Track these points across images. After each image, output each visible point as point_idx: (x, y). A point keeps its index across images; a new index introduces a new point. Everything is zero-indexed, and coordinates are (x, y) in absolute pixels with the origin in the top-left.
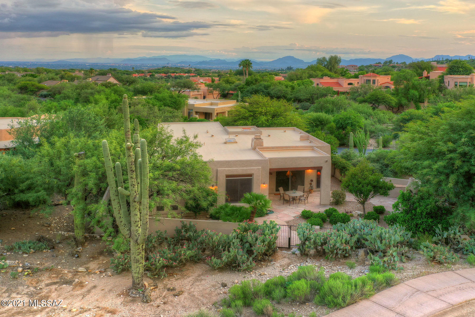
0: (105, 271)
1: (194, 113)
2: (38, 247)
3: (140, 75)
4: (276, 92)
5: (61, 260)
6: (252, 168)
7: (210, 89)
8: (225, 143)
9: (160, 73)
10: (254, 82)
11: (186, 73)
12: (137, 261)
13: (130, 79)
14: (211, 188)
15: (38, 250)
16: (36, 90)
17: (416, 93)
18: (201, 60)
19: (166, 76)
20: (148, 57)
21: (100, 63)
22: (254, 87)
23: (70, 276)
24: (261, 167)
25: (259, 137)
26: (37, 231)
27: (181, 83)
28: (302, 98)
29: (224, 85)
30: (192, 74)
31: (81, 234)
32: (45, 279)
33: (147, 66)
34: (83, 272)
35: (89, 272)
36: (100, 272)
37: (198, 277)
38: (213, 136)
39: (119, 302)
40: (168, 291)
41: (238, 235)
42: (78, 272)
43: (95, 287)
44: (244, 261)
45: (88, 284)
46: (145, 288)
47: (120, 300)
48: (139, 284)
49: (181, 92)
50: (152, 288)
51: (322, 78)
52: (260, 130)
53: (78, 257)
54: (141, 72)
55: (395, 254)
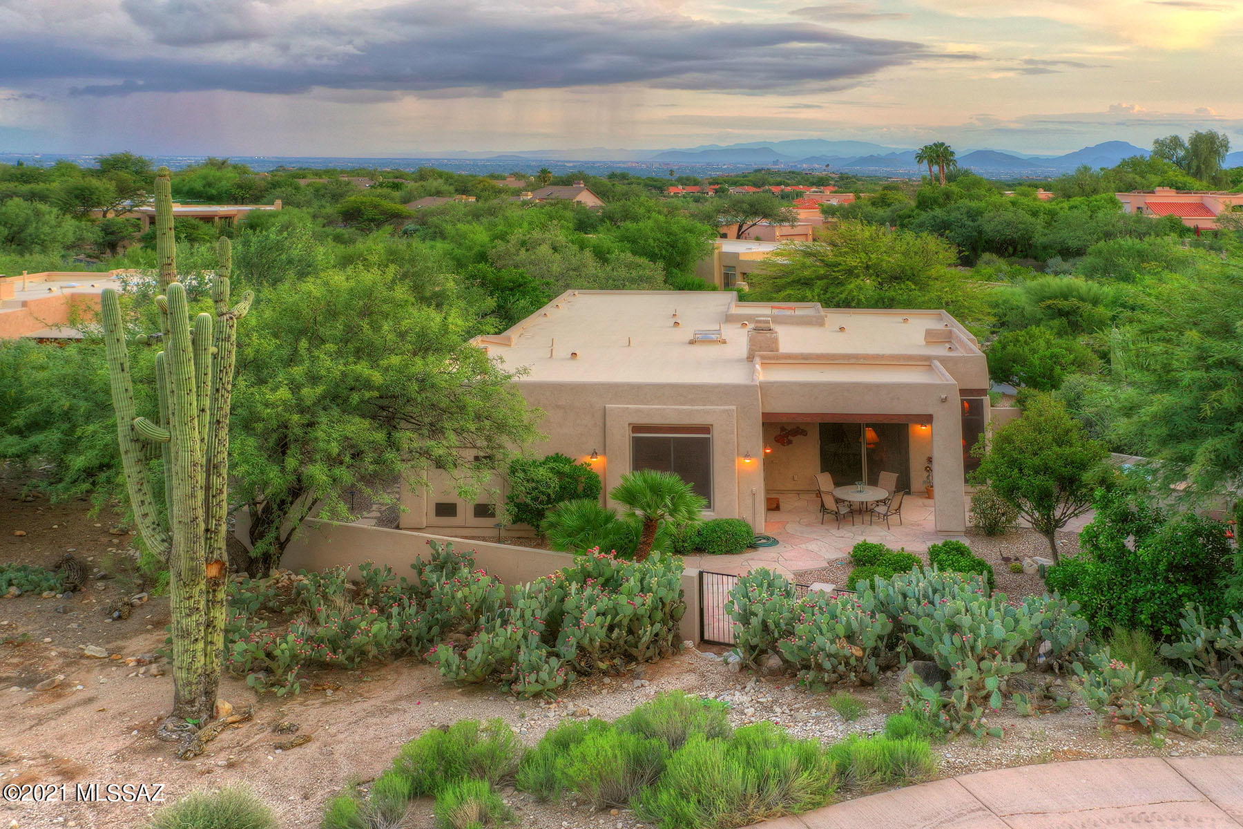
1: (739, 276)
3: (689, 189)
6: (707, 407)
8: (692, 342)
9: (742, 185)
10: (941, 200)
11: (813, 185)
14: (588, 459)
15: (31, 591)
16: (382, 217)
18: (865, 153)
20: (723, 144)
21: (600, 162)
22: (938, 212)
23: (55, 664)
24: (734, 407)
25: (766, 325)
27: (743, 202)
34: (97, 658)
35: (112, 661)
36: (139, 663)
37: (393, 702)
38: (676, 324)
39: (112, 749)
40: (274, 731)
41: (549, 589)
42: (83, 656)
43: (90, 700)
44: (535, 669)
45: (80, 691)
46: (212, 717)
47: (122, 743)
48: (191, 702)
49: (745, 227)
50: (230, 719)
51: (1153, 192)
52: (823, 313)
53: (120, 617)
54: (693, 183)
55: (992, 683)
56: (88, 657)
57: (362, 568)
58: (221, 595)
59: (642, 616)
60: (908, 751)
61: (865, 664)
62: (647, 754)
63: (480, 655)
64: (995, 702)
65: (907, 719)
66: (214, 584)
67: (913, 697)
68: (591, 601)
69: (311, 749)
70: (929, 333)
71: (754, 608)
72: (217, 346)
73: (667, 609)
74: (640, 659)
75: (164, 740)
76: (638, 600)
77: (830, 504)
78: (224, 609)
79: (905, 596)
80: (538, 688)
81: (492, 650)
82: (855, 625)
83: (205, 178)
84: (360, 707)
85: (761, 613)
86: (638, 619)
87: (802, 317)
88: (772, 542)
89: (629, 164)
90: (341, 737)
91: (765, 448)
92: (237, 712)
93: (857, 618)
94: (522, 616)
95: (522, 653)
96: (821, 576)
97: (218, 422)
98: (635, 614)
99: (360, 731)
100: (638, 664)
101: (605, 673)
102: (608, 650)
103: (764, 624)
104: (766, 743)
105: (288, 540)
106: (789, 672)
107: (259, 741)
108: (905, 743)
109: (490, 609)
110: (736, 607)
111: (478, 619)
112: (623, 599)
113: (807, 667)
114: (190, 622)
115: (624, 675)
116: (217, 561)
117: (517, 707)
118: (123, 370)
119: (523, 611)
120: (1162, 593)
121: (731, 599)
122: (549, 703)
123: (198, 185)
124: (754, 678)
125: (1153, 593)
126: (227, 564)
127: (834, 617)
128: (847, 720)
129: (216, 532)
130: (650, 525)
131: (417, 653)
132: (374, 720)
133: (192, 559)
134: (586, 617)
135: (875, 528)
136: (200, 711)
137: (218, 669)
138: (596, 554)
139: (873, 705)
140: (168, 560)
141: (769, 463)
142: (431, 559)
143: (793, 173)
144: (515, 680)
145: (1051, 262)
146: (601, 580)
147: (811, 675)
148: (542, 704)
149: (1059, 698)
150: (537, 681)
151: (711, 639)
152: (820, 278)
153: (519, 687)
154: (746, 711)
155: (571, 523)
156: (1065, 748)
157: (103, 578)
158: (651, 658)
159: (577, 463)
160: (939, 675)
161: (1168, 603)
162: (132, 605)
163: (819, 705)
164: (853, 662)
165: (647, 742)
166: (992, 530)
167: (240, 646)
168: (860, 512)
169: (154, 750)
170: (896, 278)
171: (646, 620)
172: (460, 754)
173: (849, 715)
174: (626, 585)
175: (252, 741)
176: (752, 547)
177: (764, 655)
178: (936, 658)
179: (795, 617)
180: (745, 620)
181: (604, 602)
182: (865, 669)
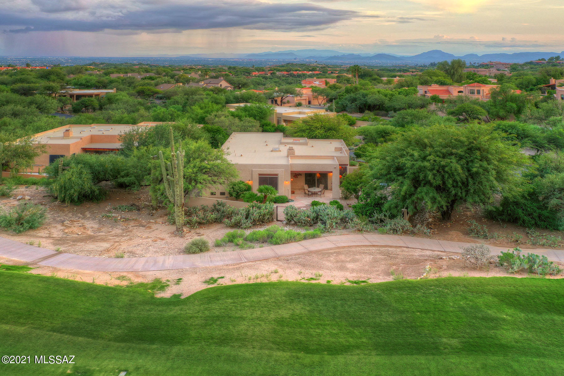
0: (165, 223)
2: (130, 209)
3: (260, 73)
4: (373, 101)
5: (142, 216)
6: (278, 169)
7: (315, 94)
8: (272, 151)
9: (282, 71)
10: (354, 90)
11: (310, 70)
12: (178, 216)
13: (242, 81)
14: (248, 182)
15: (130, 210)
16: (152, 93)
17: (514, 105)
18: (333, 55)
19: (288, 74)
23: (145, 223)
24: (284, 170)
25: (292, 148)
26: (132, 201)
28: (397, 107)
29: (329, 91)
30: (317, 72)
31: (155, 203)
32: (132, 224)
33: (272, 62)
34: (153, 222)
35: (157, 223)
36: (162, 223)
37: (217, 229)
38: (267, 144)
39: (167, 236)
40: (196, 233)
41: (245, 209)
43: (157, 229)
44: (245, 223)
45: (153, 228)
46: (184, 232)
47: (169, 235)
48: (179, 229)
49: (284, 98)
51: (431, 86)
52: (308, 141)
53: (152, 215)
54: (262, 70)
55: (334, 224)
60: (317, 234)
62: (270, 234)
63: (234, 221)
64: (334, 227)
65: (318, 230)
67: (319, 227)
68: (255, 211)
69: (205, 236)
70: (336, 148)
73: (270, 213)
75: (176, 235)
76: (265, 211)
77: (307, 192)
79: (320, 210)
80: (246, 227)
81: (236, 220)
82: (309, 215)
83: (86, 79)
85: (290, 213)
87: (301, 143)
88: (292, 201)
89: (235, 60)
90: (209, 235)
91: (291, 179)
92: (188, 231)
94: (241, 214)
95: (242, 220)
96: (304, 207)
98: (264, 214)
100: (265, 223)
101: (259, 225)
102: (259, 221)
103: (291, 216)
104: (292, 233)
106: (295, 224)
109: (234, 213)
111: (232, 215)
112: (262, 211)
115: (262, 225)
116: (183, 203)
120: (372, 209)
121: (284, 211)
123: (84, 82)
124: (289, 225)
127: (305, 213)
130: (265, 196)
131: (219, 221)
134: (254, 214)
135: (318, 197)
136: (181, 231)
138: (255, 202)
139: (311, 228)
140: (174, 203)
141: (292, 182)
142: (216, 203)
143: (302, 65)
145: (390, 112)
146: (257, 207)
147: (300, 224)
149: (346, 227)
151: (279, 220)
152: (307, 129)
153: (242, 227)
154: (287, 230)
155: (247, 196)
158: (267, 222)
159: (246, 183)
160: (324, 223)
163: (301, 229)
164: (308, 221)
166: (346, 198)
168: (314, 194)
170: (330, 129)
171: (266, 215)
173: (307, 230)
174: (262, 208)
176: (288, 202)
177: (291, 221)
178: (324, 220)
179: (297, 214)
180: (287, 214)
181: (258, 211)
182: (311, 223)
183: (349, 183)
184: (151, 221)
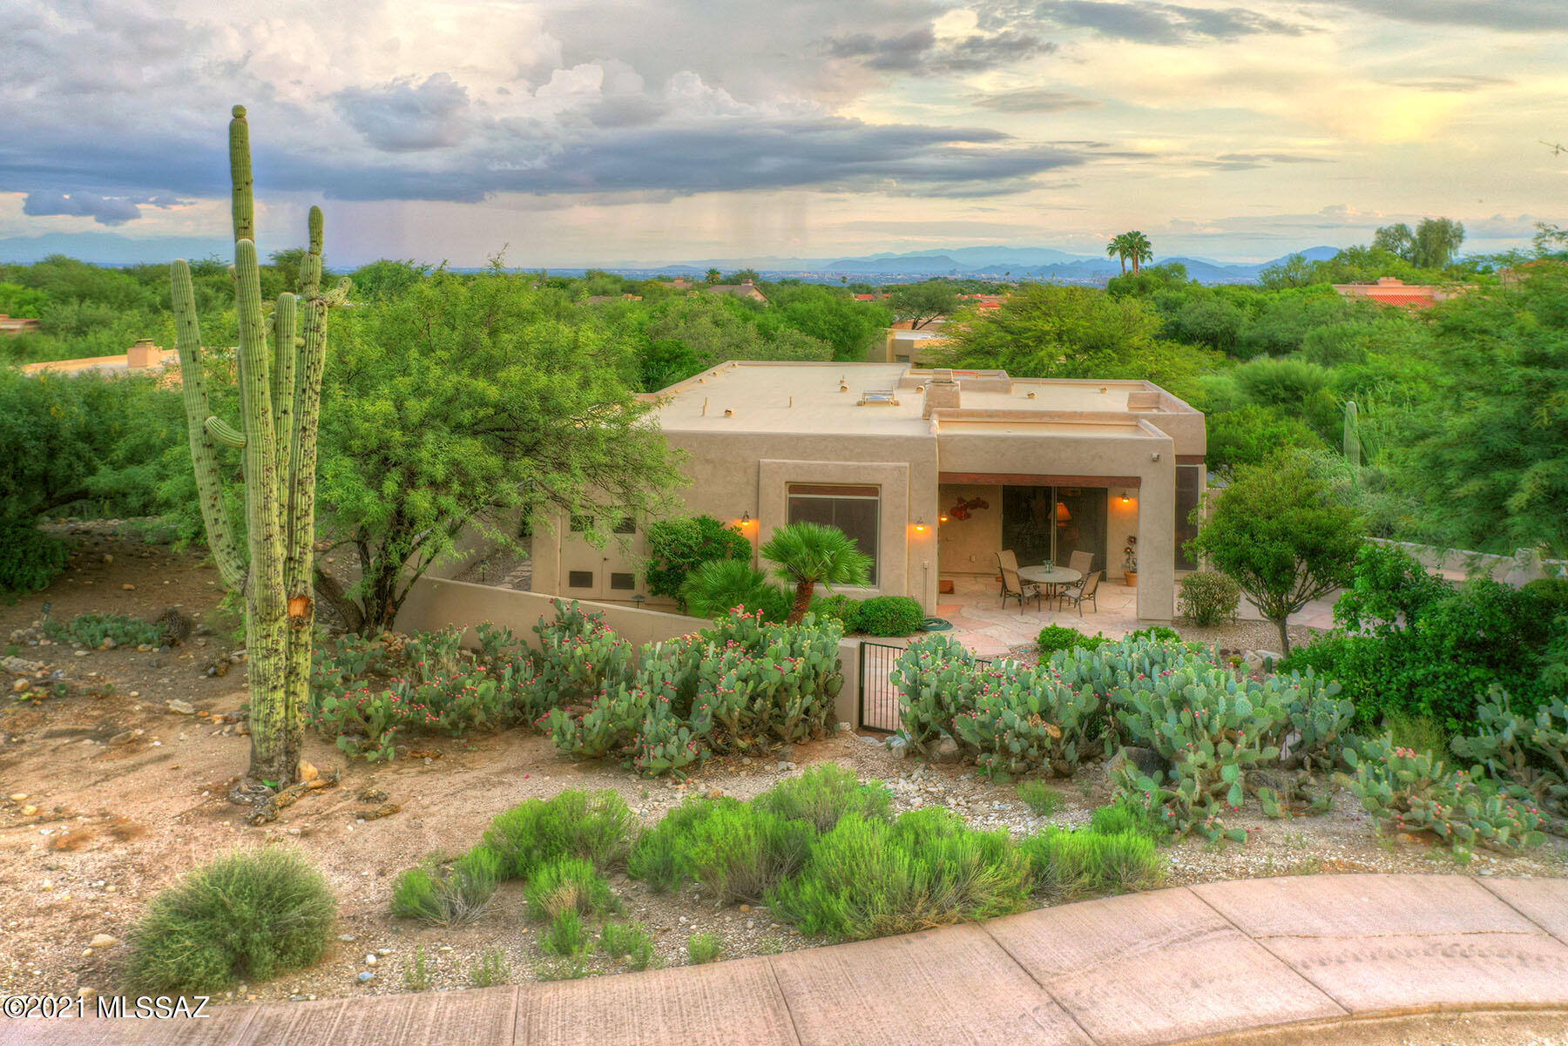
5: (162, 675)
6: (876, 463)
8: (859, 404)
14: (738, 523)
15: (127, 643)
20: (898, 253)
24: (907, 464)
25: (947, 377)
32: (63, 718)
34: (182, 714)
35: (198, 718)
36: (226, 721)
37: (498, 774)
38: (844, 388)
39: (177, 810)
40: (359, 799)
41: (683, 651)
42: (168, 712)
43: (166, 757)
44: (662, 740)
45: (157, 747)
46: (293, 781)
47: (189, 804)
48: (269, 761)
49: (919, 324)
50: (312, 784)
51: (1376, 283)
52: (1009, 381)
53: (215, 674)
55: (1231, 773)
56: (174, 713)
57: (479, 630)
58: (306, 637)
59: (791, 685)
60: (1126, 850)
61: (1063, 748)
62: (788, 839)
63: (598, 723)
64: (1234, 797)
65: (1121, 813)
66: (297, 624)
67: (1126, 787)
68: (732, 665)
69: (398, 822)
70: (1133, 398)
71: (925, 677)
72: (305, 338)
73: (821, 681)
74: (786, 738)
75: (237, 803)
76: (787, 665)
77: (1013, 585)
78: (309, 654)
79: (1113, 669)
80: (664, 764)
81: (614, 717)
82: (1052, 698)
84: (459, 778)
85: (934, 684)
86: (786, 690)
87: (984, 382)
88: (945, 623)
89: (801, 275)
90: (434, 809)
91: (941, 515)
92: (322, 778)
93: (1055, 689)
94: (651, 682)
95: (648, 722)
97: (304, 429)
98: (783, 683)
99: (457, 803)
100: (784, 744)
101: (745, 753)
102: (751, 725)
103: (938, 700)
104: (939, 832)
105: (402, 598)
106: (965, 758)
107: (341, 809)
108: (1123, 838)
109: (615, 673)
110: (903, 678)
111: (599, 682)
112: (769, 663)
113: (989, 750)
114: (268, 665)
115: (768, 756)
116: (301, 597)
117: (640, 787)
118: (195, 360)
119: (651, 674)
120: (1449, 676)
121: (897, 668)
122: (677, 783)
124: (923, 765)
125: (1436, 676)
126: (313, 601)
127: (1026, 688)
128: (1039, 816)
129: (300, 562)
130: (804, 587)
131: (530, 721)
132: (474, 793)
133: (266, 586)
134: (724, 682)
135: (1063, 614)
136: (278, 773)
137: (302, 726)
138: (740, 614)
139: (1071, 799)
140: (243, 591)
141: (944, 535)
142: (555, 620)
143: (971, 282)
144: (640, 754)
146: (745, 644)
147: (994, 760)
148: (669, 784)
149: (1315, 799)
150: (664, 756)
151: (872, 724)
152: (1005, 346)
153: (643, 762)
154: (912, 801)
155: (713, 582)
156: (1333, 859)
157: (206, 634)
158: (799, 738)
159: (727, 527)
160: (1160, 762)
161: (1456, 689)
162: (230, 662)
163: (1003, 798)
164: (1048, 743)
165: (789, 824)
166: (1205, 619)
167: (330, 702)
168: (1048, 594)
169: (223, 813)
170: (1093, 346)
171: (795, 690)
172: (562, 829)
173: (1042, 809)
174: (773, 646)
175: (333, 809)
176: (921, 629)
177: (936, 735)
178: (1157, 743)
179: (976, 690)
180: (914, 693)
181: (747, 666)
182: (1063, 757)
183: (1243, 527)
184: (177, 705)
